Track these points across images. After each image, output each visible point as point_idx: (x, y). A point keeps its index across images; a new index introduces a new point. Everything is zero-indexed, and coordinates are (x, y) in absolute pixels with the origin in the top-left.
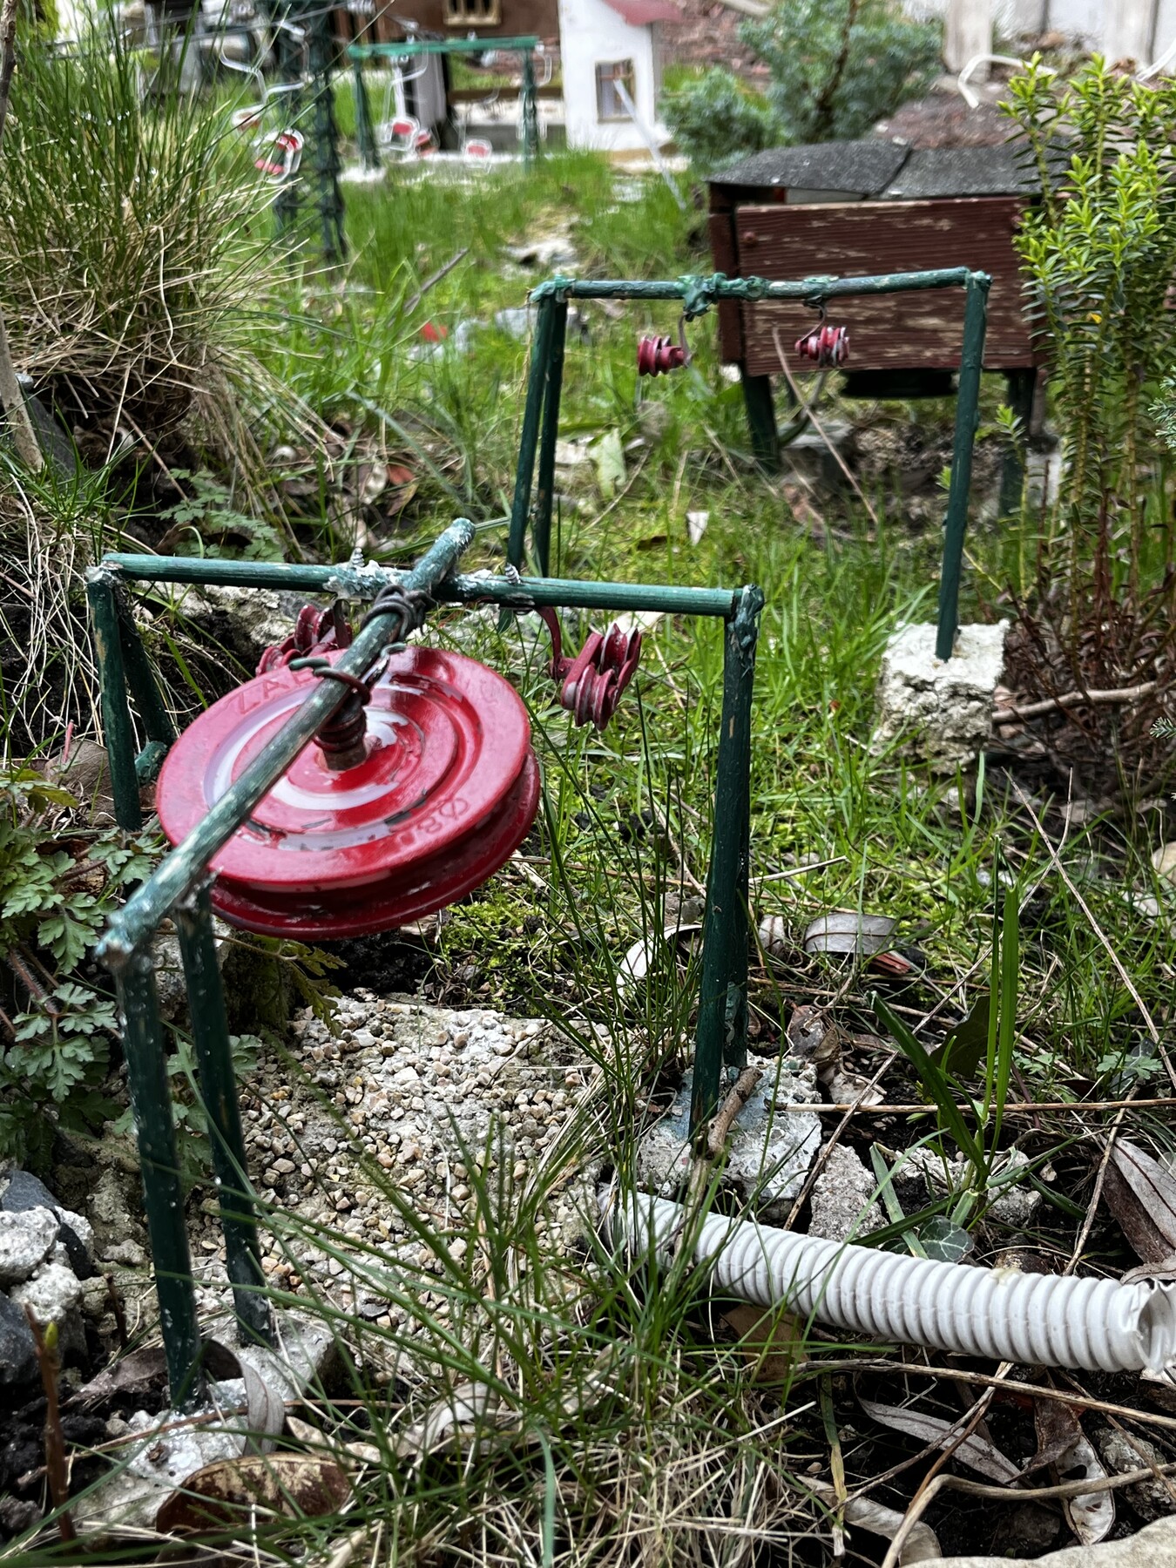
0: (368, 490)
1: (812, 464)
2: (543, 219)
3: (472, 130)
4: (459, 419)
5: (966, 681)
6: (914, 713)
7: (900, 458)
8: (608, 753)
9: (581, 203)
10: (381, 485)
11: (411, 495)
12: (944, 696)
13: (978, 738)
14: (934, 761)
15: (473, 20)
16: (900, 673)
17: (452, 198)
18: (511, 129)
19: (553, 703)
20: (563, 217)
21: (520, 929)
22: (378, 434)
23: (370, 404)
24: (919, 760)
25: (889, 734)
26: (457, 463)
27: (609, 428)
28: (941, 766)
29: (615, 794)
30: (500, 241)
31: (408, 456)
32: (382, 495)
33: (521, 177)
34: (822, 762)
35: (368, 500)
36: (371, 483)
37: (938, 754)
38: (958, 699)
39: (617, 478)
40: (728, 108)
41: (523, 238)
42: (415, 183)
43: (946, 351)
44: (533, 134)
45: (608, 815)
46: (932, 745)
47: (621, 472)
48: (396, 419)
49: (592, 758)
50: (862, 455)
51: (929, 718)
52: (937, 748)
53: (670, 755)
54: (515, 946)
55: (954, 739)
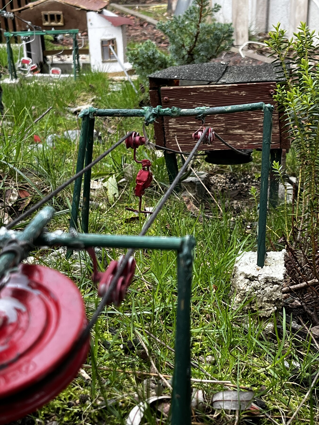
0: (10, 201)
1: (194, 188)
2: (82, 98)
3: (53, 65)
4: (49, 171)
5: (271, 276)
6: (251, 290)
7: (227, 186)
8: (117, 312)
9: (96, 92)
10: (16, 198)
11: (28, 202)
12: (263, 283)
13: (278, 300)
14: (259, 311)
15: (53, 24)
16: (243, 273)
17: (46, 89)
18: (69, 65)
19: (91, 290)
20: (90, 96)
21: (78, 401)
22: (15, 177)
23: (11, 166)
24: (253, 311)
25: (239, 300)
26: (48, 189)
27: (111, 175)
28: (262, 313)
29: (121, 331)
30: (65, 105)
31: (27, 186)
32: (16, 202)
33: (73, 81)
34: (211, 314)
35: (10, 205)
36: (12, 198)
37: (261, 308)
38: (269, 284)
39: (115, 194)
40: (153, 54)
41: (74, 104)
42: (31, 84)
43: (246, 143)
44: (78, 66)
45: (118, 341)
46: (259, 304)
47: (117, 191)
48: (22, 172)
49: (110, 315)
50: (212, 185)
51: (256, 292)
52: (260, 306)
53: (145, 312)
54: (76, 410)
55: (267, 301)
